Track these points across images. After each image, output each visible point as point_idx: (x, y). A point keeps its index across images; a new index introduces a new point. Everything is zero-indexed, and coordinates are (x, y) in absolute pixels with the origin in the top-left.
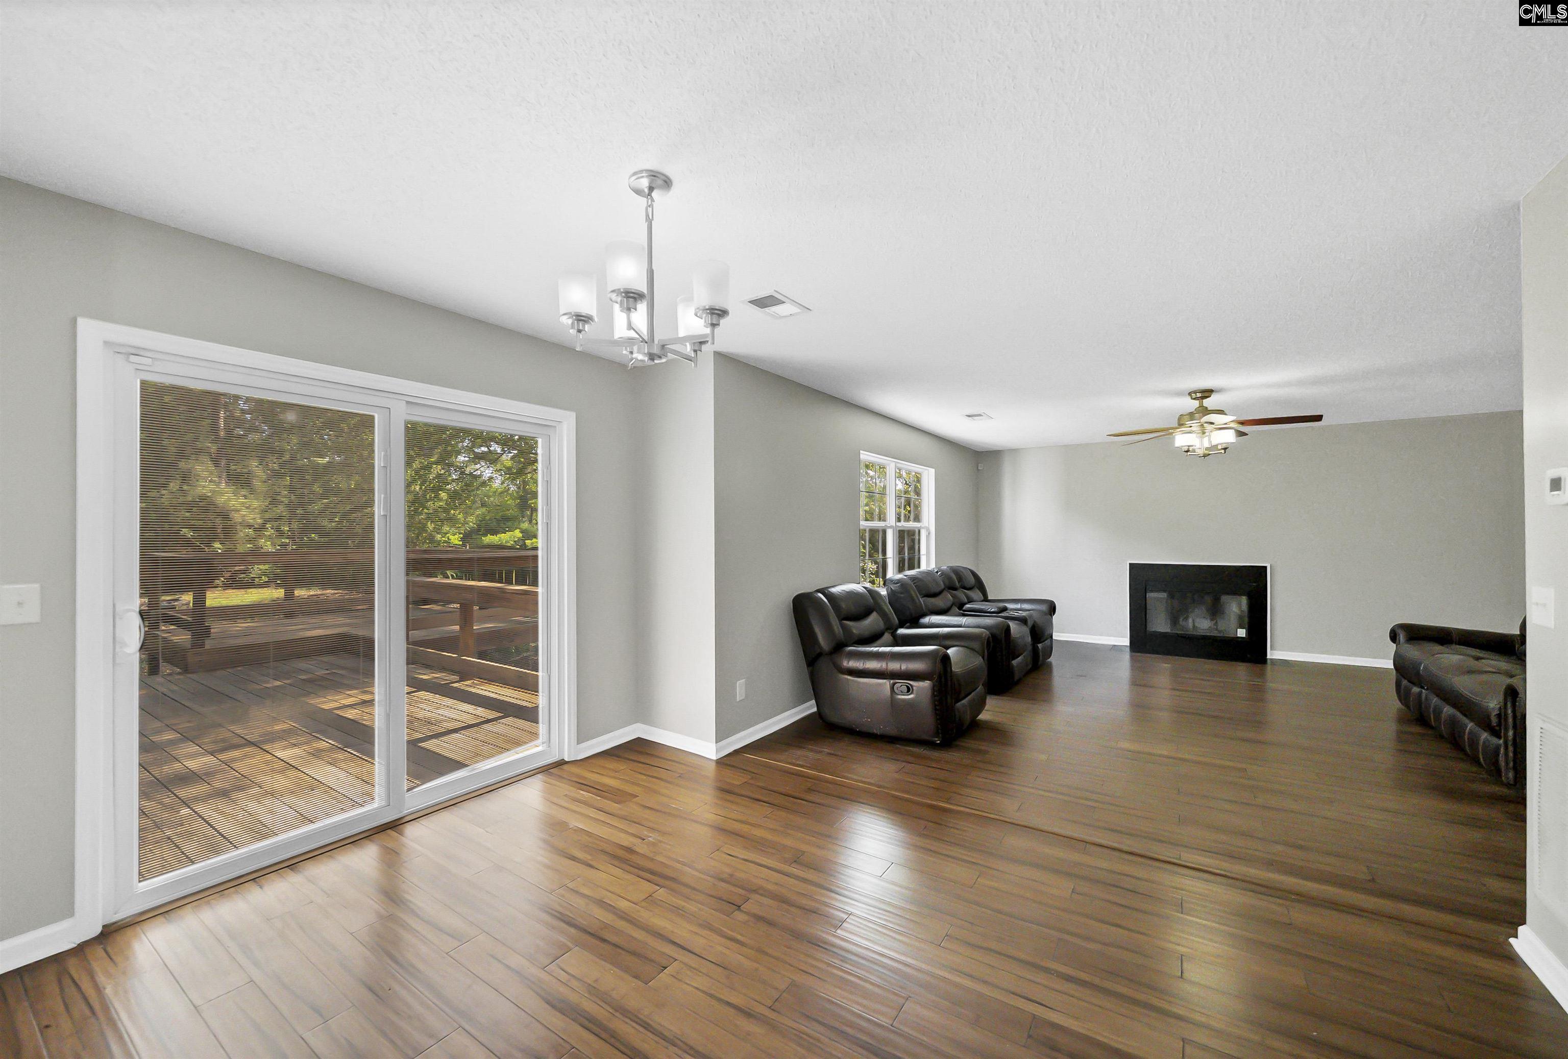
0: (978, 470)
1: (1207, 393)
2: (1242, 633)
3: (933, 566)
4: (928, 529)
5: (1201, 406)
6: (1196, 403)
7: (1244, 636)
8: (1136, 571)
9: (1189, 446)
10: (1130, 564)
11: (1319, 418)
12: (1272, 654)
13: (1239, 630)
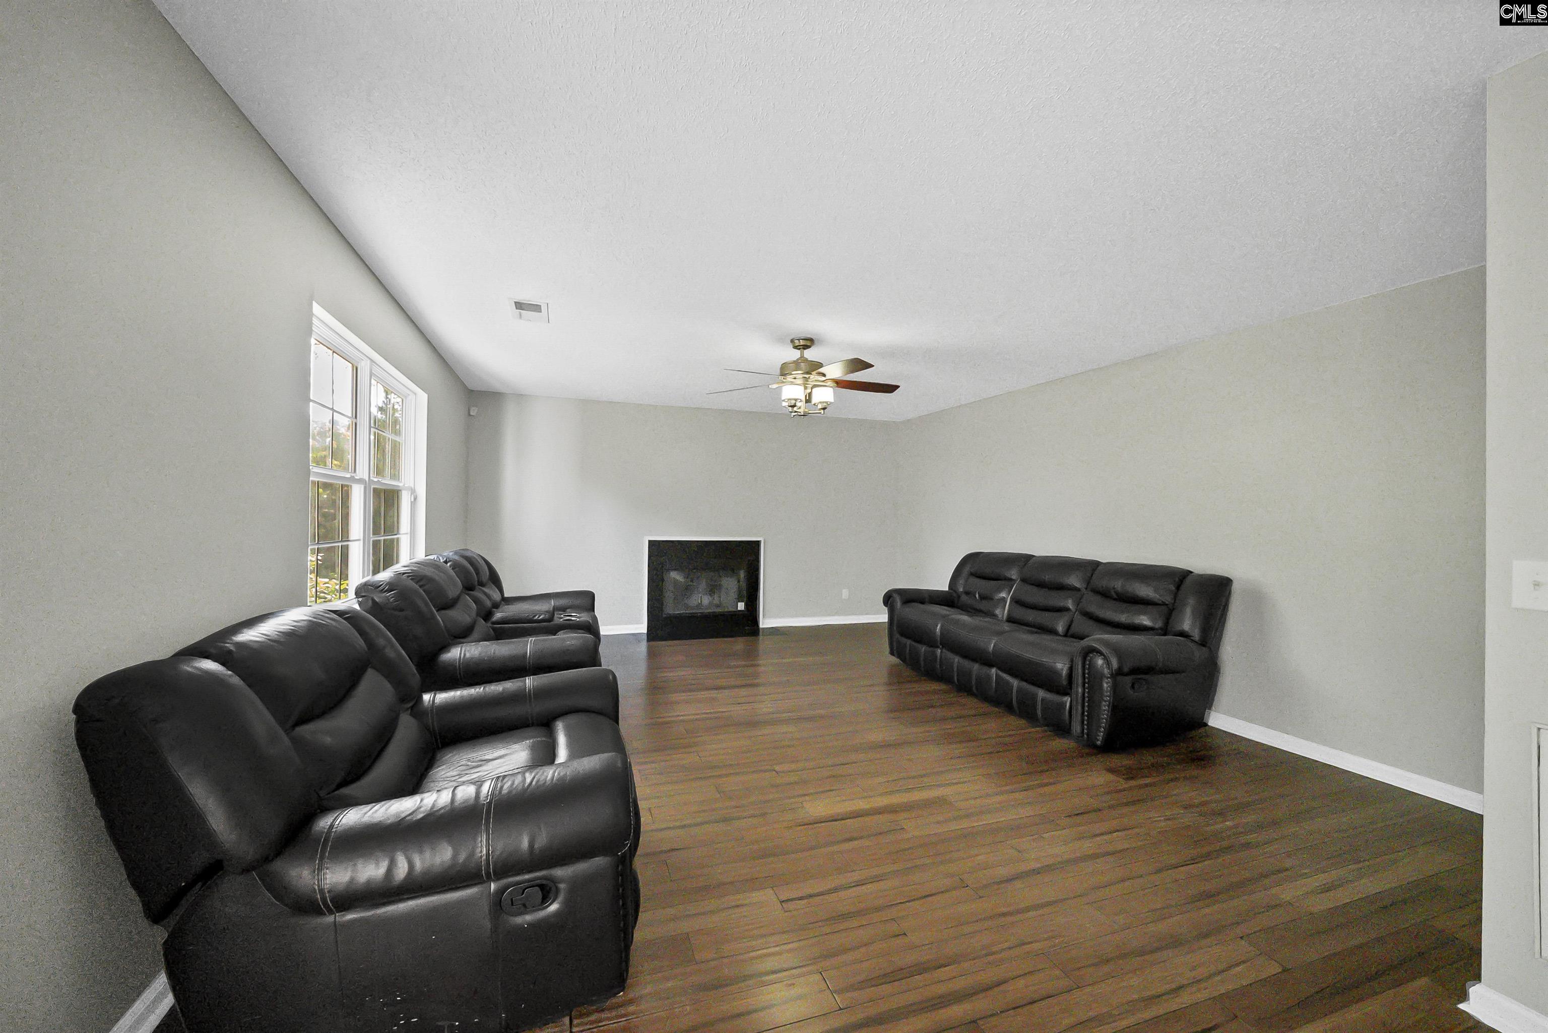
0: (469, 415)
1: (808, 343)
2: (741, 606)
3: (421, 555)
4: (413, 491)
5: (802, 356)
6: (796, 354)
7: (743, 609)
8: (656, 548)
9: (796, 400)
10: (650, 542)
11: (889, 389)
12: (765, 623)
13: (739, 604)
